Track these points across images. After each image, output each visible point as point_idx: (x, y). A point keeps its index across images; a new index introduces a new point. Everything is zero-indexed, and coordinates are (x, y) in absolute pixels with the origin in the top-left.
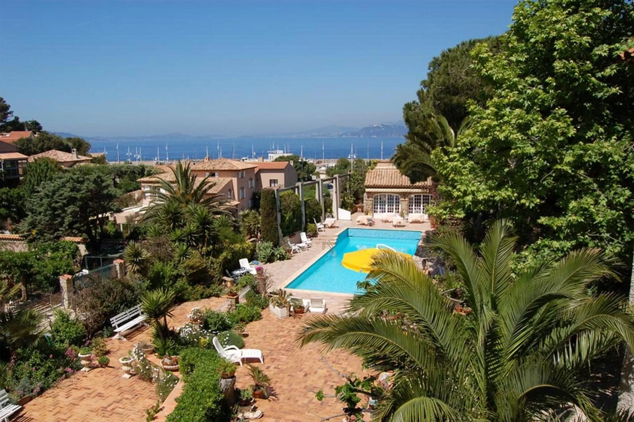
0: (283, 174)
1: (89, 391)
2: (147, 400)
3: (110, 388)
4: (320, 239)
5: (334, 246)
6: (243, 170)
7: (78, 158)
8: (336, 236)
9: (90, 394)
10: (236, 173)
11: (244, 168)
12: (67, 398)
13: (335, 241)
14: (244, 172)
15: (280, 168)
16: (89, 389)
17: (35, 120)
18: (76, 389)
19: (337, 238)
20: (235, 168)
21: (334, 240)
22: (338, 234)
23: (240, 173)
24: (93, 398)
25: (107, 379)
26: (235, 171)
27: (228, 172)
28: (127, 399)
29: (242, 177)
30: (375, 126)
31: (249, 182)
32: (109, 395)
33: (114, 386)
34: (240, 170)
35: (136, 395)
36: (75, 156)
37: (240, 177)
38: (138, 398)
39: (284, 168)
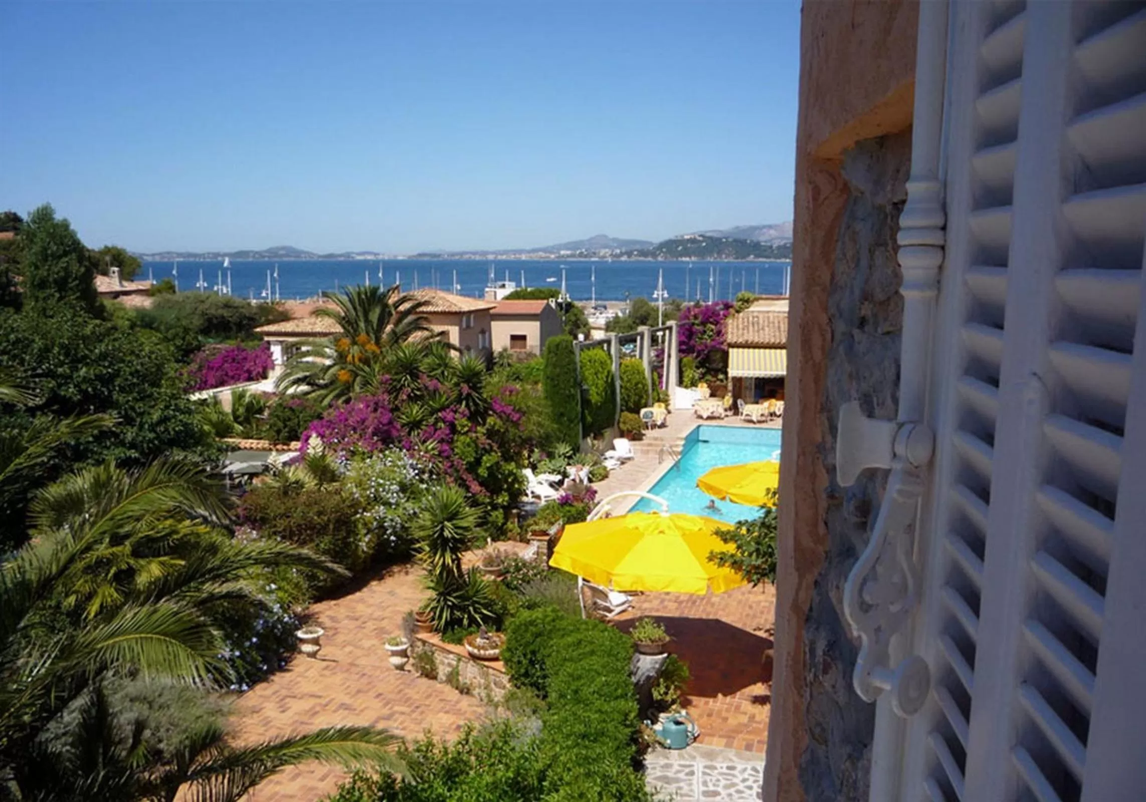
0: (538, 324)
1: (324, 702)
2: (441, 715)
3: (360, 695)
4: (650, 445)
5: (679, 457)
6: (470, 312)
7: (122, 286)
8: (681, 439)
9: (326, 705)
10: (456, 318)
11: (473, 308)
12: (283, 712)
13: (680, 449)
14: (472, 316)
15: (533, 312)
16: (320, 697)
17: (13, 211)
18: (294, 697)
19: (683, 442)
20: (454, 309)
21: (677, 446)
22: (684, 434)
23: (464, 319)
24: (335, 711)
25: (347, 679)
26: (456, 313)
27: (441, 317)
28: (403, 713)
29: (468, 327)
30: (686, 237)
31: (480, 336)
32: (363, 706)
33: (367, 691)
34: (464, 313)
35: (417, 707)
36: (117, 283)
37: (464, 325)
38: (422, 713)
39: (539, 311)
